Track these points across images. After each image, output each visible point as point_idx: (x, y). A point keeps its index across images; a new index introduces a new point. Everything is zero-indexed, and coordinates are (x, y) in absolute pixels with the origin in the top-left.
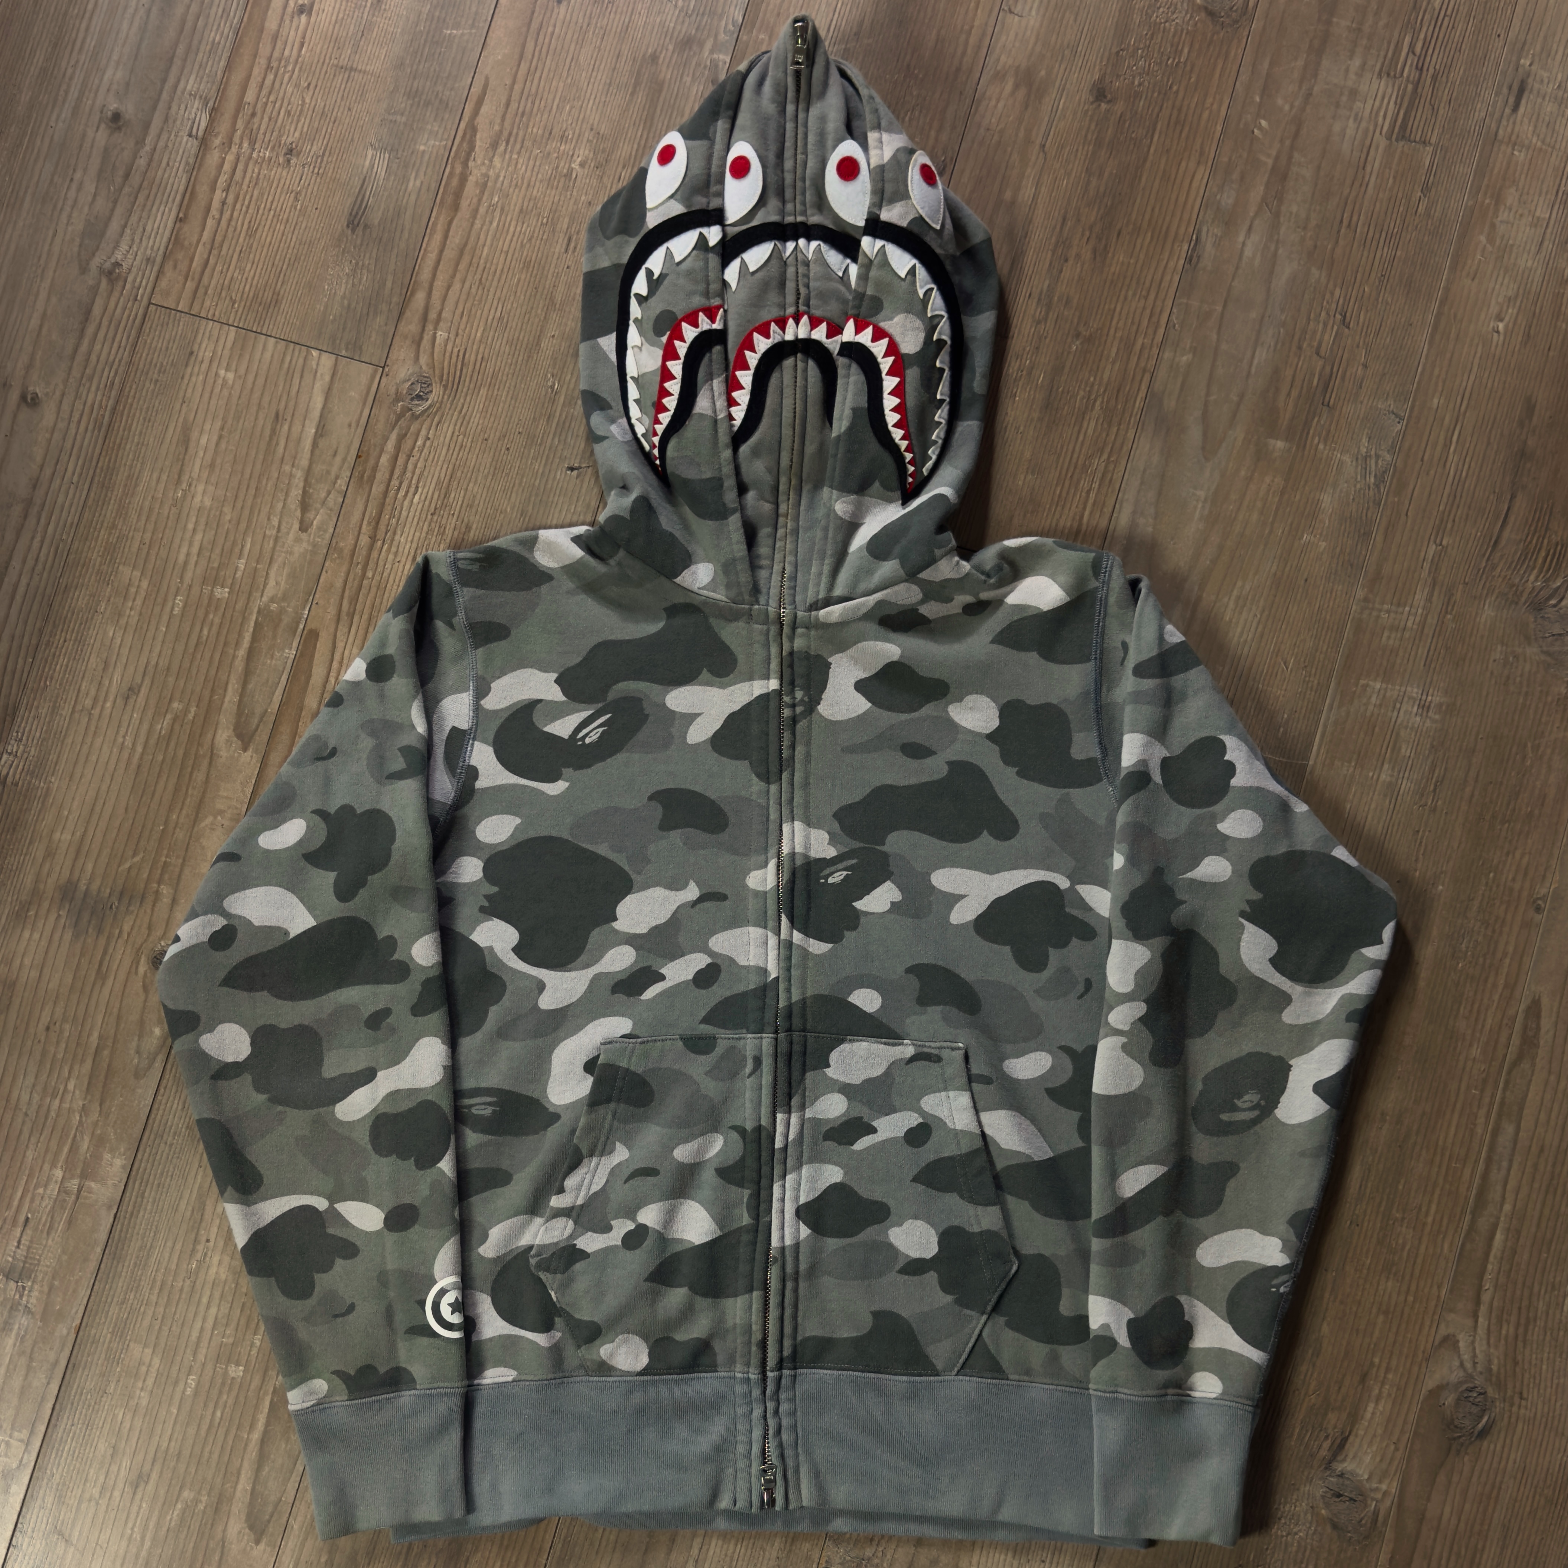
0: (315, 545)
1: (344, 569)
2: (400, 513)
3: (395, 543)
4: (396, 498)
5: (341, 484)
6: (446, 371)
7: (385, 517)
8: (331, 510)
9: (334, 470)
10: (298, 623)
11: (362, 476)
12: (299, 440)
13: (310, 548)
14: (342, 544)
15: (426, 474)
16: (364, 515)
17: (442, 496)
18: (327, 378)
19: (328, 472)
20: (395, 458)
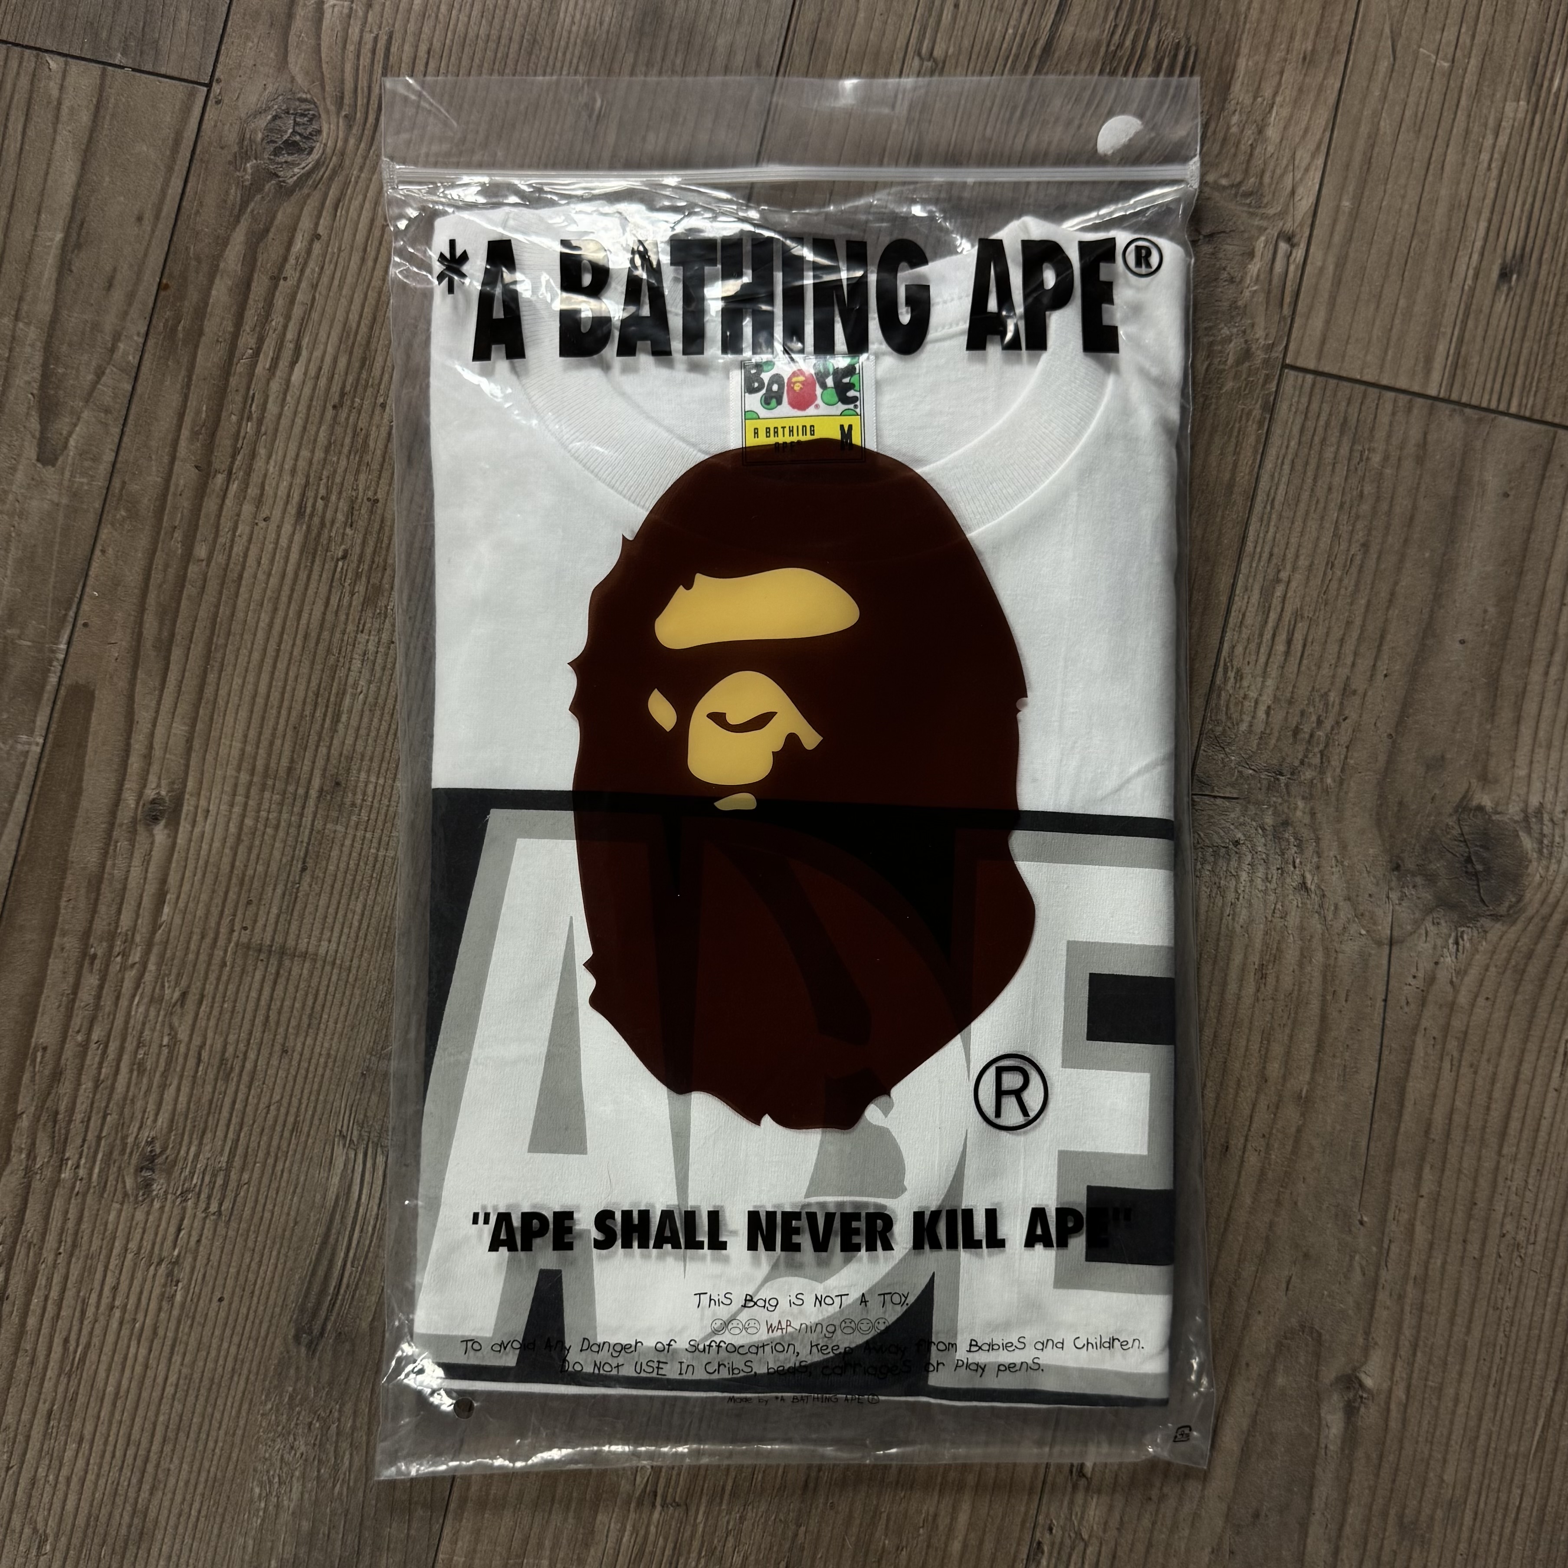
0: (75, 495)
1: (143, 541)
2: (264, 408)
3: (256, 478)
4: (251, 375)
5: (127, 350)
6: (349, 86)
7: (230, 420)
8: (107, 411)
9: (110, 321)
10: (46, 672)
11: (174, 330)
12: (28, 260)
13: (64, 501)
14: (134, 487)
15: (315, 316)
16: (181, 416)
17: (356, 365)
18: (85, 117)
19: (96, 327)
20: (245, 286)
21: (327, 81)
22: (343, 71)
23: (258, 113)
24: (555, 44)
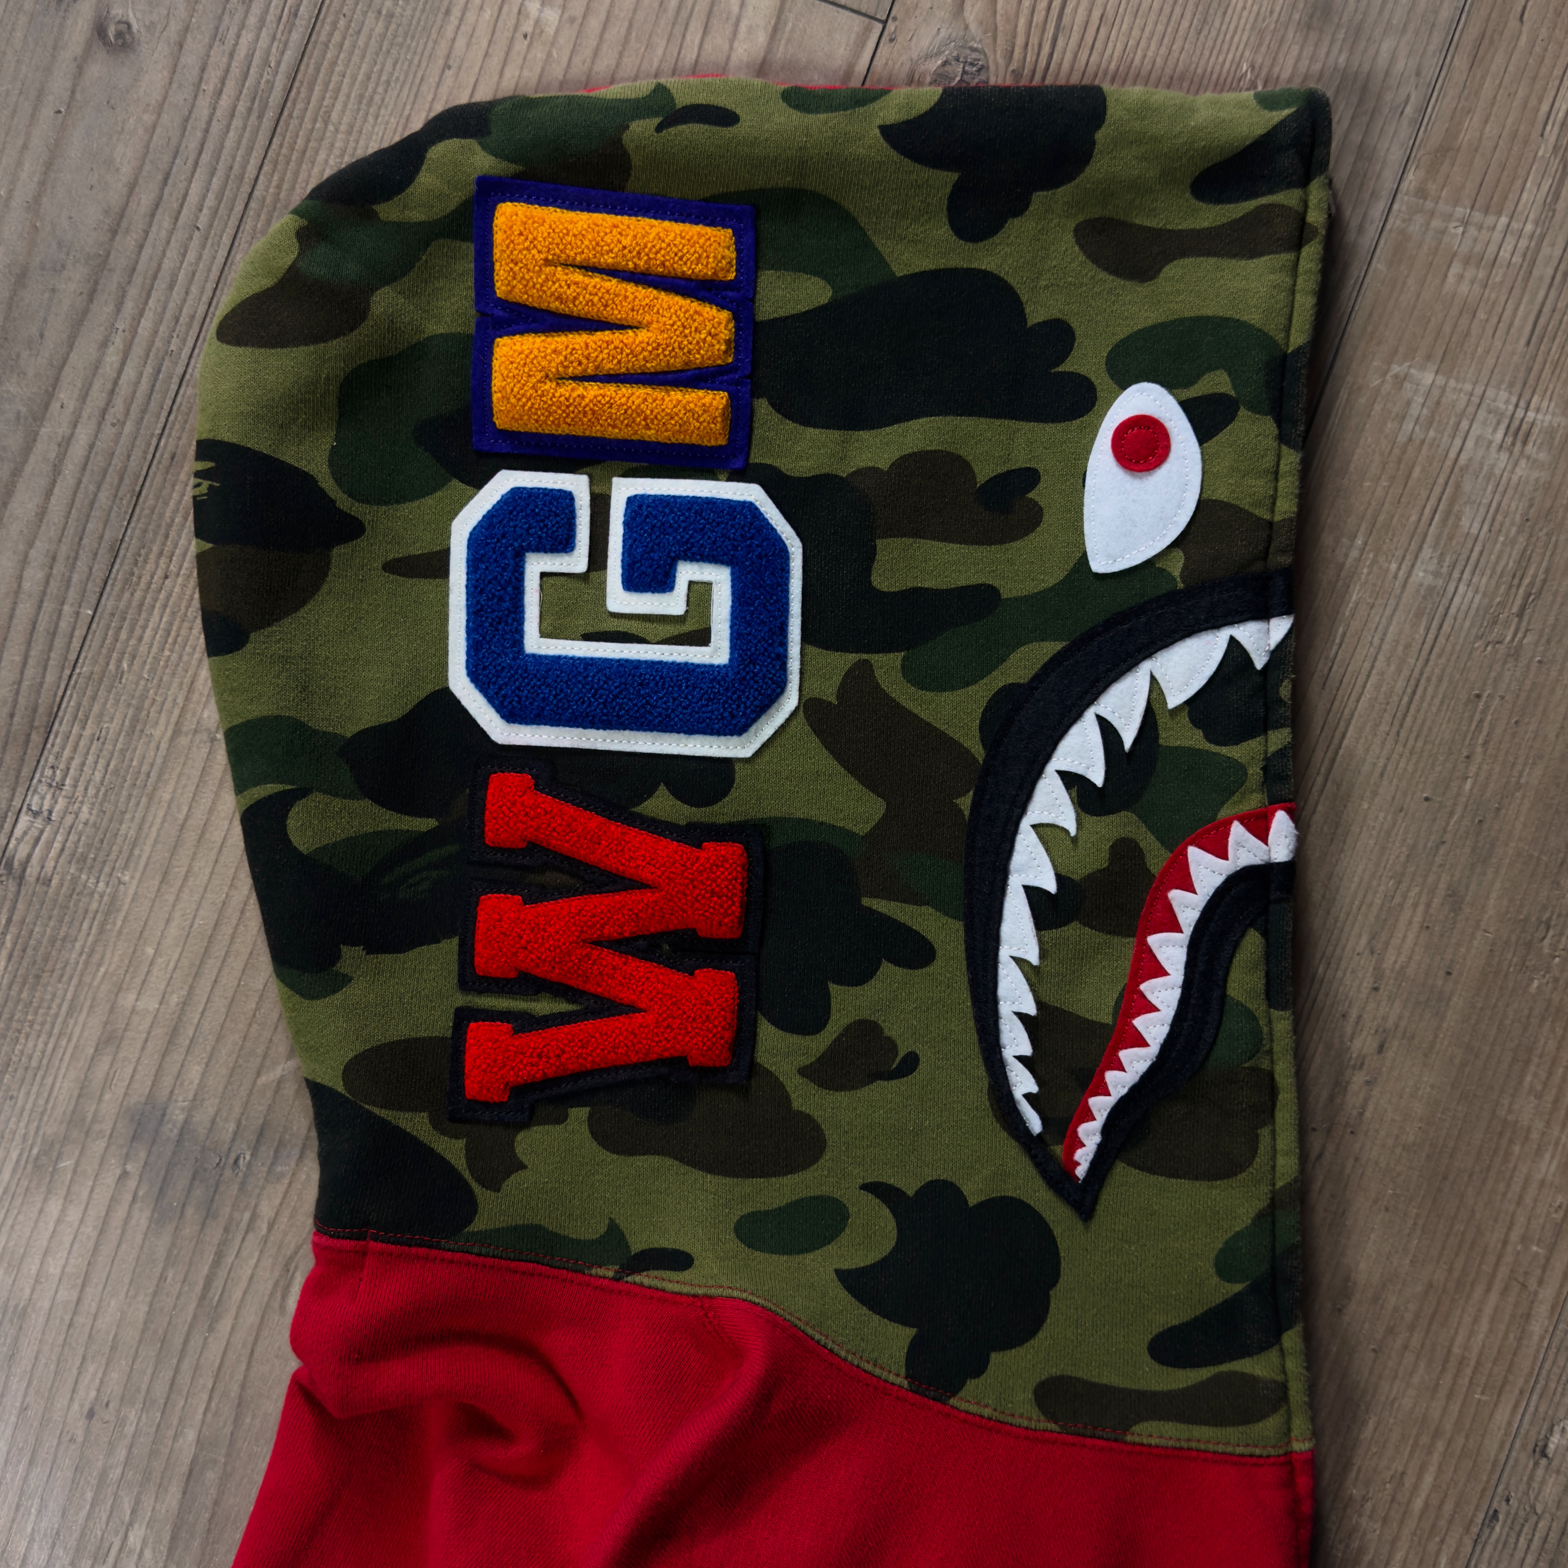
21: (1000, 35)
22: (1016, 26)
23: (928, 56)
24: (1224, 27)
